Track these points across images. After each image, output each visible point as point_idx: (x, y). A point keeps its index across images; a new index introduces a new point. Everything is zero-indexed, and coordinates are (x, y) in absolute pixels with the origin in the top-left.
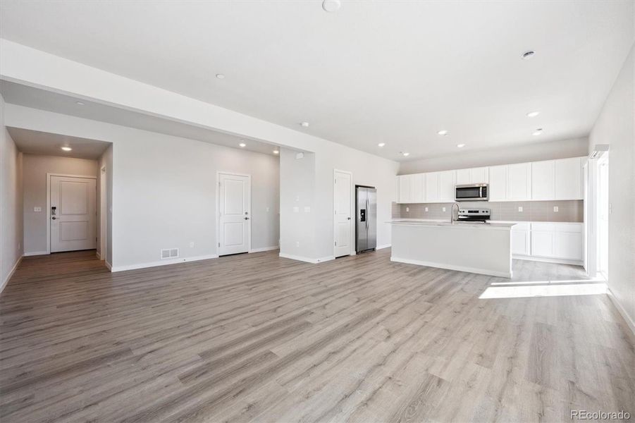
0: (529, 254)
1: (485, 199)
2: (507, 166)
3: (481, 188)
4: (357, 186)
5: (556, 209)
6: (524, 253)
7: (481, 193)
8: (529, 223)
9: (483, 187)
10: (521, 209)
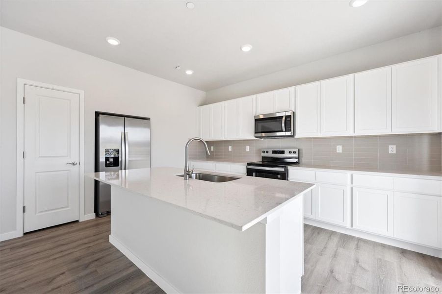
0: (348, 225)
1: (288, 133)
2: (317, 83)
3: (284, 119)
4: (97, 114)
5: (392, 149)
6: (340, 222)
7: (283, 125)
8: (348, 173)
9: (287, 117)
10: (339, 149)
